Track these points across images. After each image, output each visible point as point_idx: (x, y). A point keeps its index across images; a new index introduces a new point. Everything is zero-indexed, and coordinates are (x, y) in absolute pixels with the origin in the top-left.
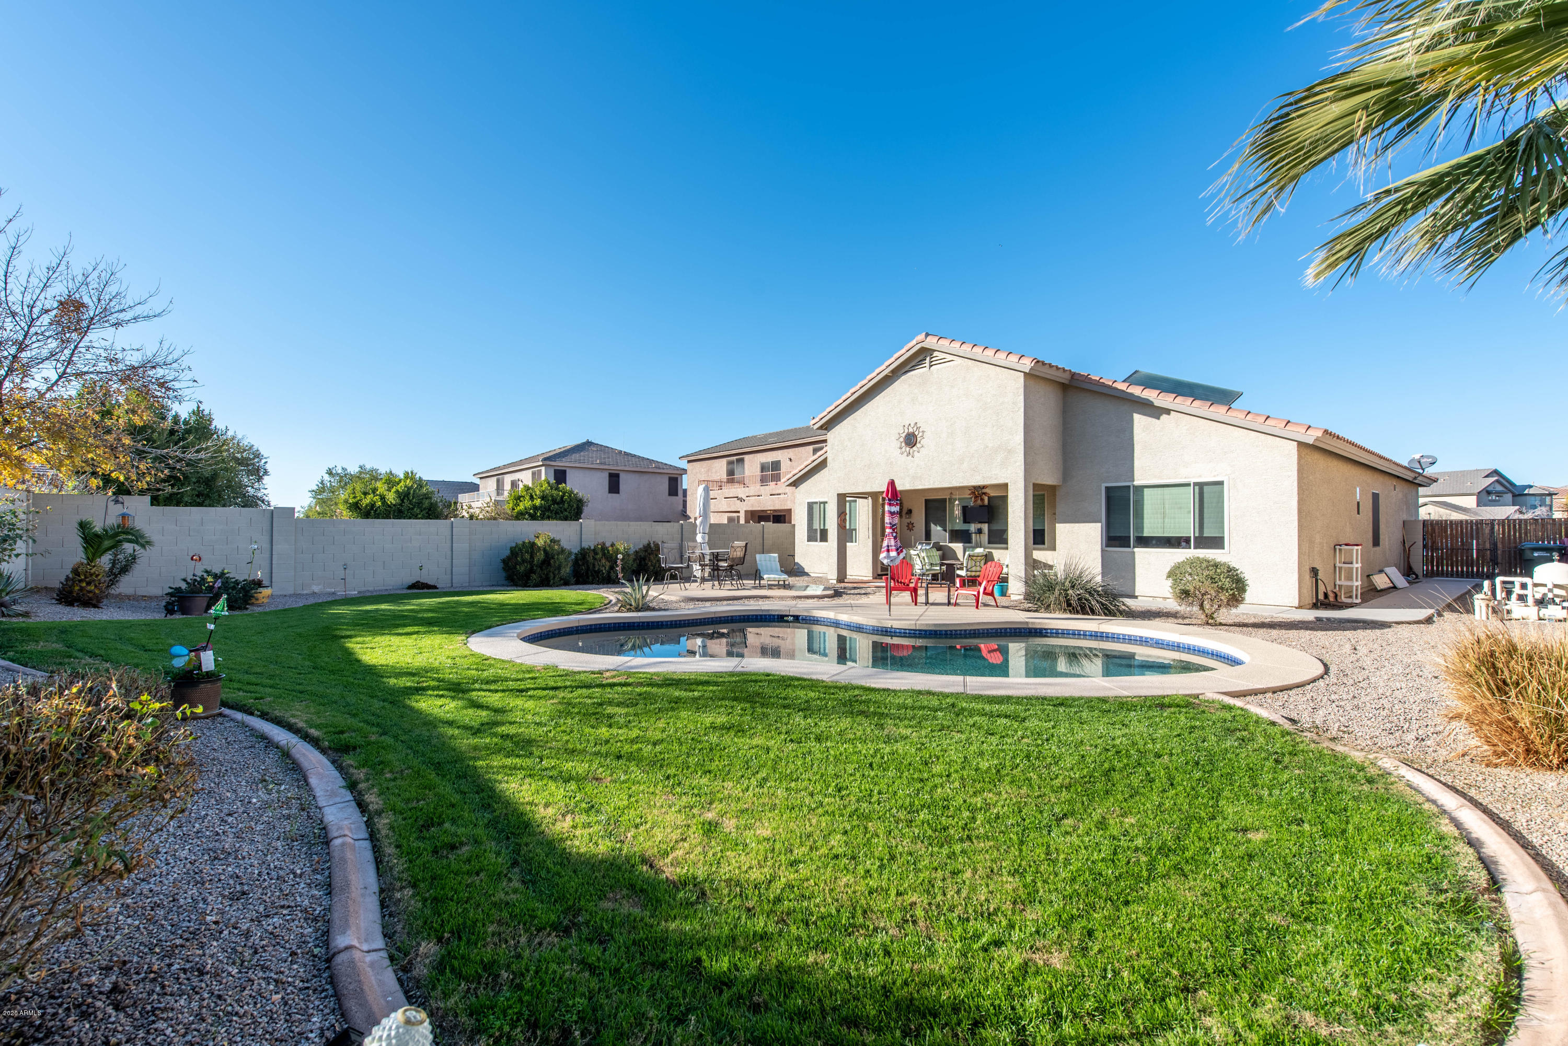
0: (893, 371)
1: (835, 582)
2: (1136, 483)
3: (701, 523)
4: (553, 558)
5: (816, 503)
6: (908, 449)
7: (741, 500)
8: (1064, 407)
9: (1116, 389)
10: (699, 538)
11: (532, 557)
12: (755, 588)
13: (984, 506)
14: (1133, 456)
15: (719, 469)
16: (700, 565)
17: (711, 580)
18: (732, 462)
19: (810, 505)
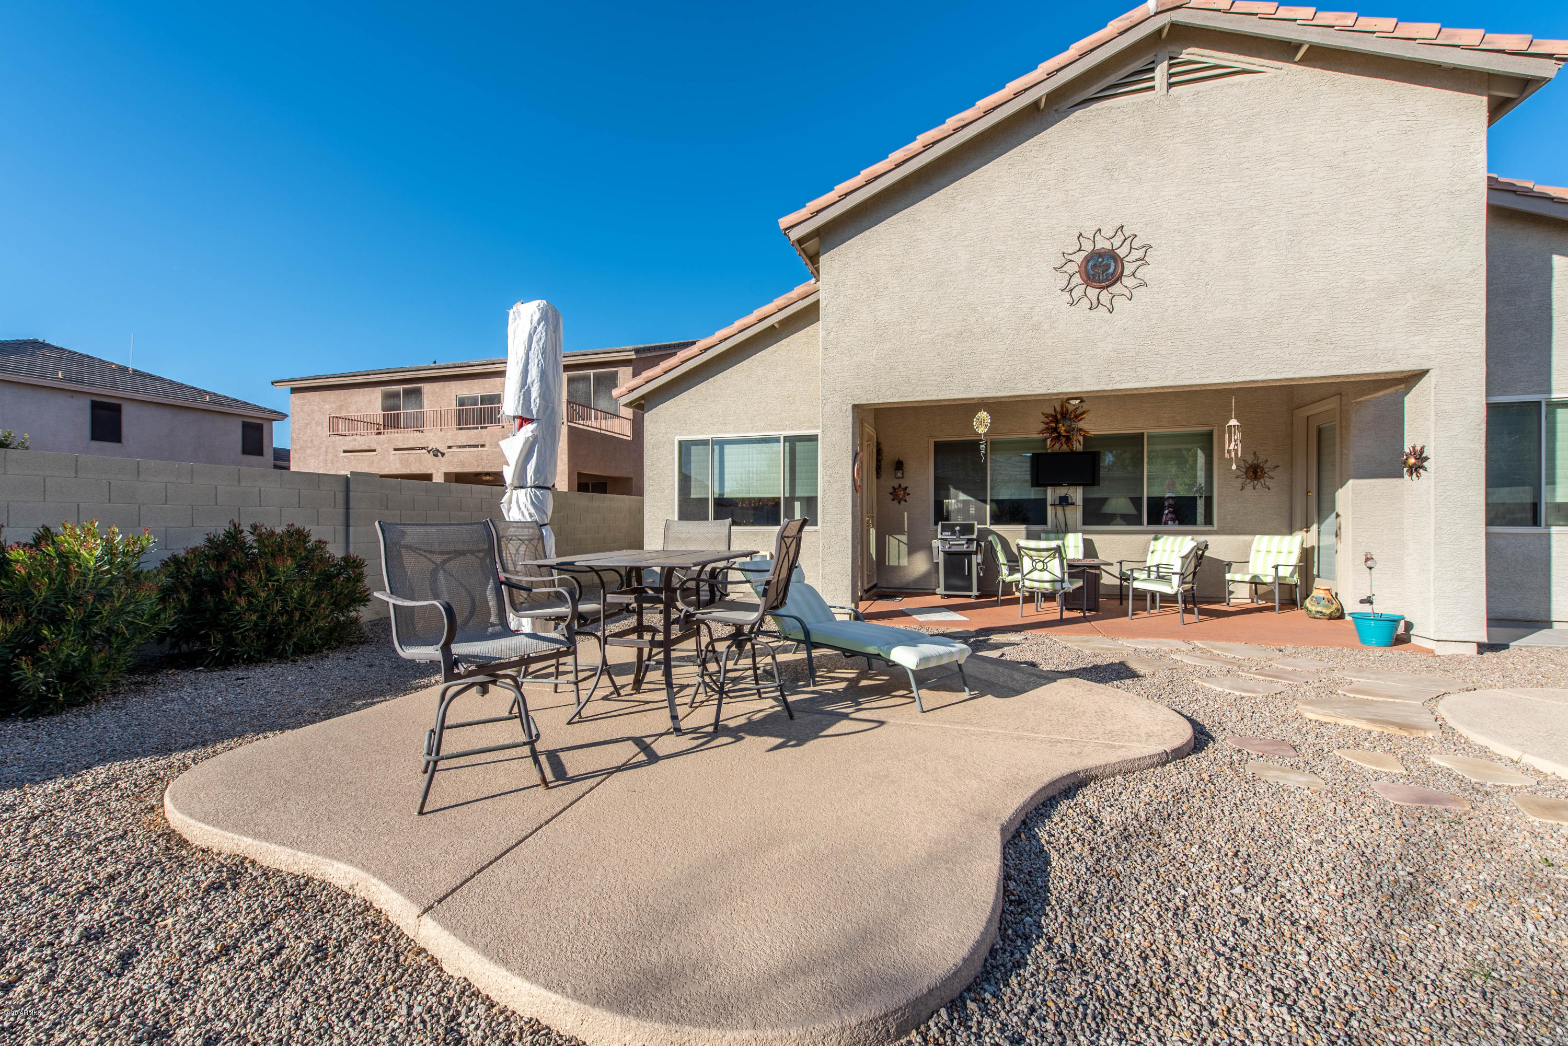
2: (1557, 396)
5: (704, 443)
6: (1092, 292)
7: (436, 453)
14: (1549, 343)
15: (365, 403)
18: (396, 395)
19: (685, 448)
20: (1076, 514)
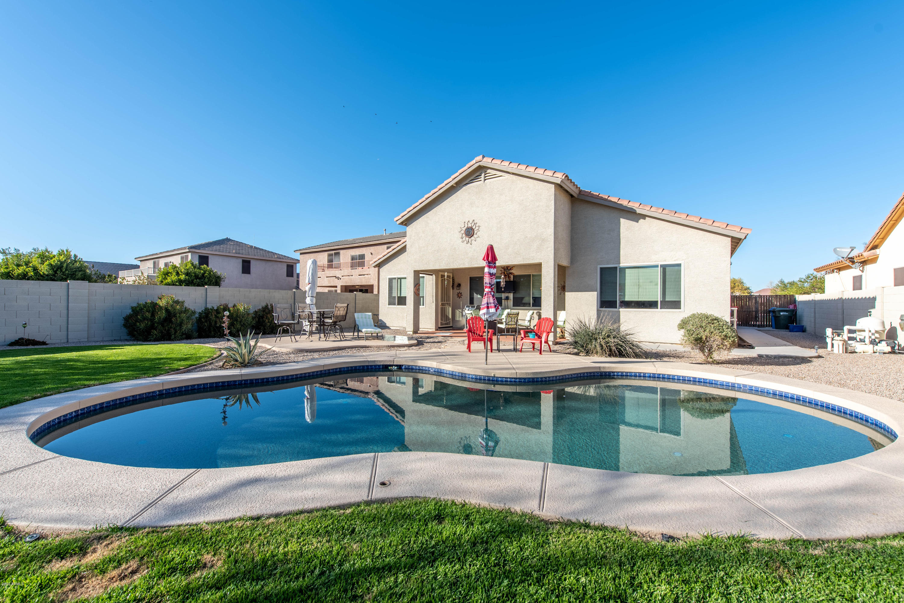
0: (456, 183)
1: (412, 333)
2: (622, 265)
3: (310, 289)
4: (175, 316)
5: (395, 278)
6: (467, 239)
7: (338, 278)
8: (572, 214)
9: (611, 201)
10: (308, 301)
11: (153, 315)
12: (354, 339)
13: (510, 281)
14: (620, 247)
15: (323, 259)
16: (309, 321)
17: (319, 333)
18: (331, 255)
19: (391, 280)
20: (511, 302)
